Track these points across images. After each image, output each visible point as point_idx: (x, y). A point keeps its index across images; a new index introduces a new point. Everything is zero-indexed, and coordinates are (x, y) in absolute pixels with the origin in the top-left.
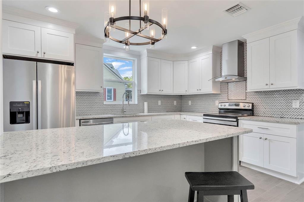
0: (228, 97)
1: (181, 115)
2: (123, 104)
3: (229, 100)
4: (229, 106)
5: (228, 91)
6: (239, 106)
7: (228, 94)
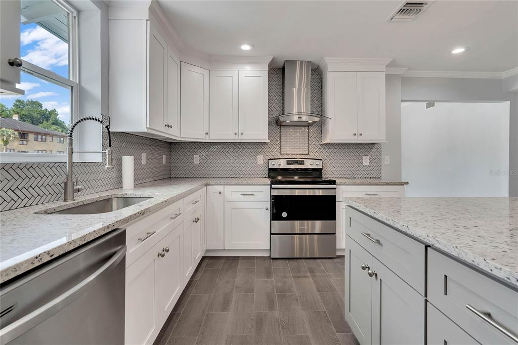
0: (280, 150)
1: (207, 185)
2: (72, 164)
3: (282, 154)
4: (287, 164)
5: (280, 140)
6: (304, 164)
7: (280, 145)
